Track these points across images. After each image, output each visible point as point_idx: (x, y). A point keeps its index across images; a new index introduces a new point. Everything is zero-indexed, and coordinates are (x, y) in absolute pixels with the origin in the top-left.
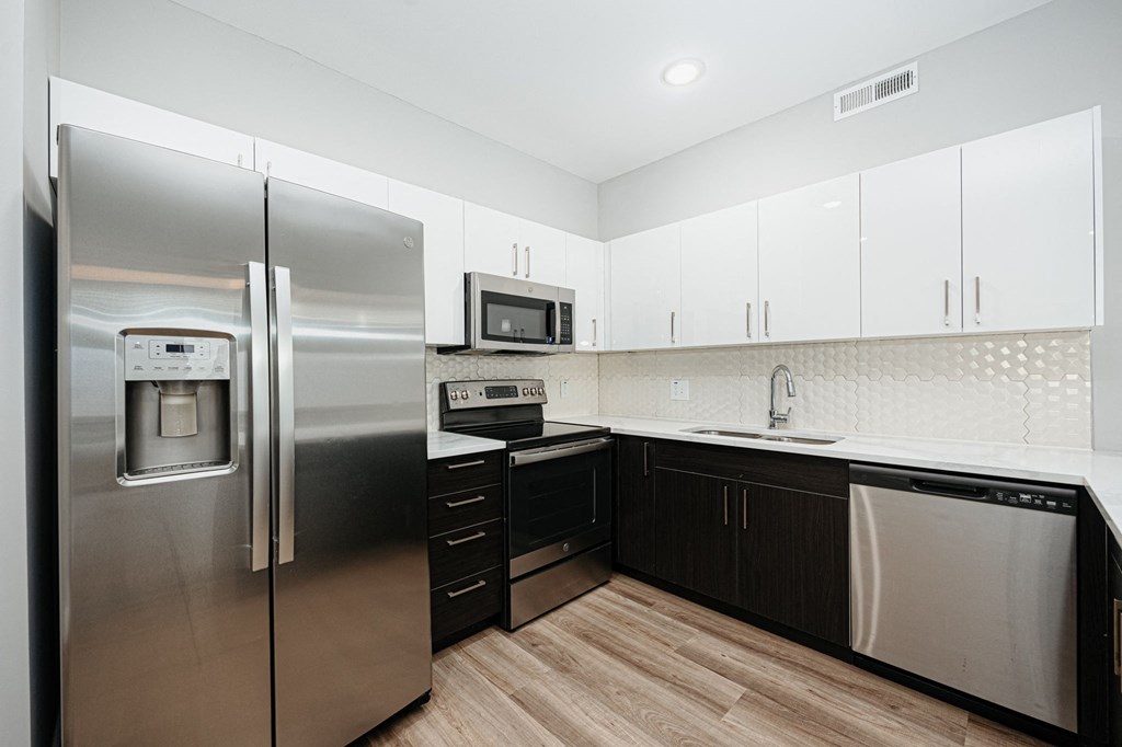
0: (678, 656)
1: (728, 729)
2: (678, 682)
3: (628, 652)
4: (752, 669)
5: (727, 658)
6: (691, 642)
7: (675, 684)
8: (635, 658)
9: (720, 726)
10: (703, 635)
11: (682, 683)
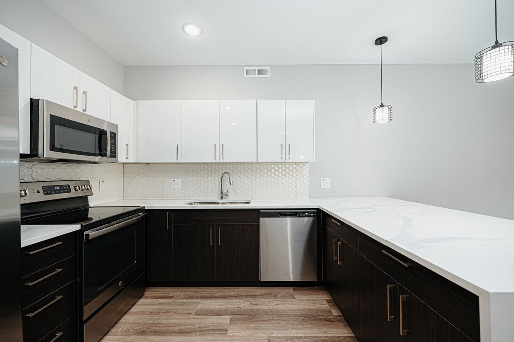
0: (196, 317)
1: (232, 338)
2: (202, 330)
3: (171, 328)
4: (229, 306)
5: (218, 307)
6: (200, 307)
7: (201, 331)
8: (176, 329)
9: (228, 338)
10: (203, 301)
11: (204, 329)
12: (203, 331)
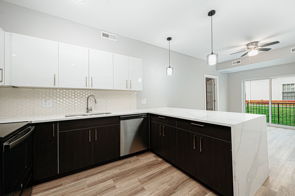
0: (90, 188)
1: (120, 188)
2: (99, 192)
4: (108, 175)
5: (100, 178)
6: (88, 182)
7: (99, 193)
9: (118, 189)
10: (88, 179)
11: (100, 192)
12: (101, 193)
